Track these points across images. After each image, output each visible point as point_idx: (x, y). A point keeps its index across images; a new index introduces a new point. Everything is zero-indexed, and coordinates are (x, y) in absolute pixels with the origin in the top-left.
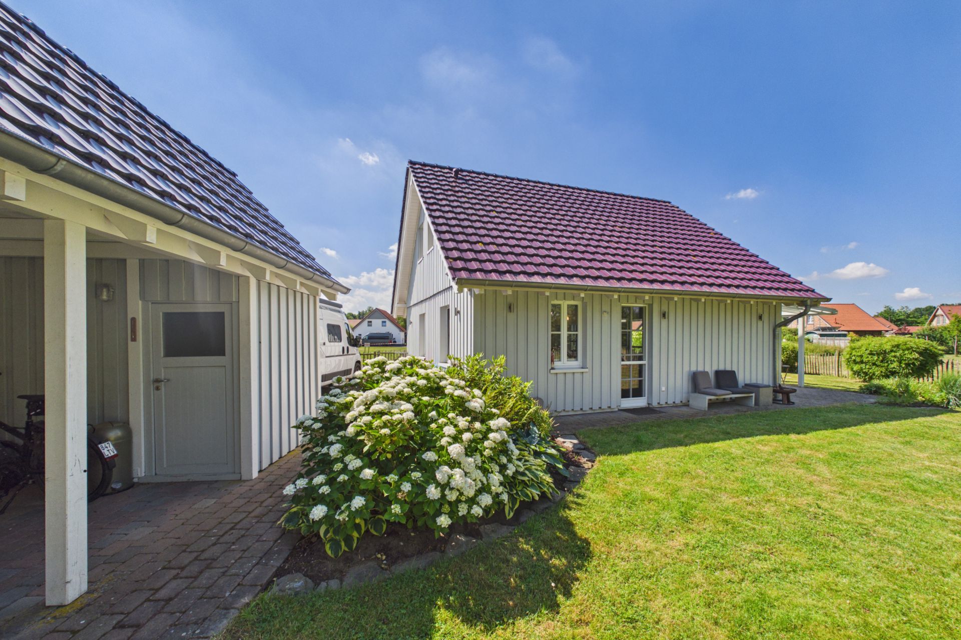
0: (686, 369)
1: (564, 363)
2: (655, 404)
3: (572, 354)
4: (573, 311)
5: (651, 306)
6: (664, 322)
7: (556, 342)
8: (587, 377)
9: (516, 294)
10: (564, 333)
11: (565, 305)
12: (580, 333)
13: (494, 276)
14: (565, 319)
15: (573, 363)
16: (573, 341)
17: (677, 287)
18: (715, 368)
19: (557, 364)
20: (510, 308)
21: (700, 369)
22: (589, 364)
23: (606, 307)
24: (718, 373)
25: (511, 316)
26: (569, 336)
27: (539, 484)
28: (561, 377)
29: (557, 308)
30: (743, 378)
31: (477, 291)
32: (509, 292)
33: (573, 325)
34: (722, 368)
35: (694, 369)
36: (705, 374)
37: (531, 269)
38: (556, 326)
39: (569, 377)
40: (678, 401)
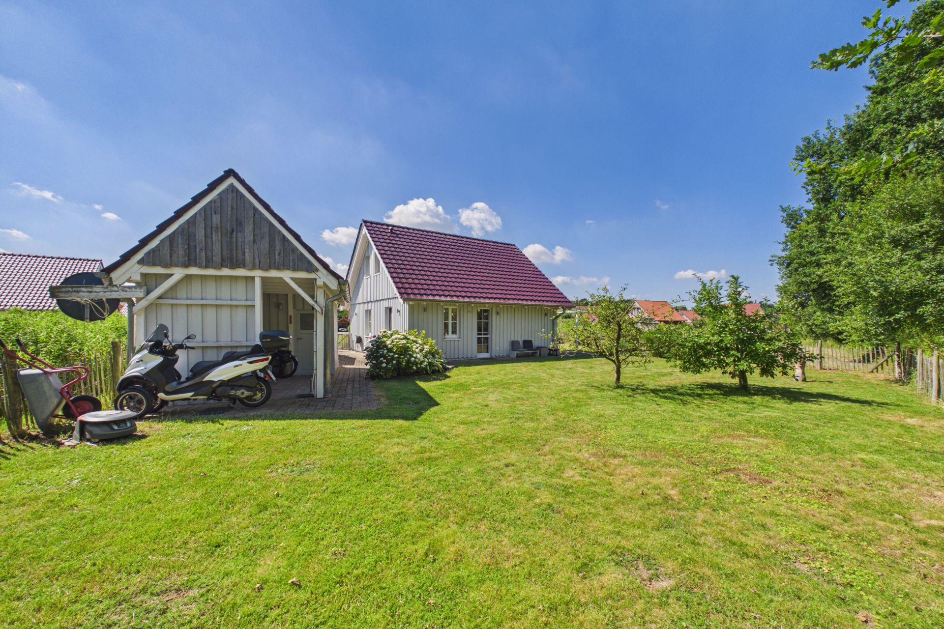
0: (509, 339)
1: (450, 336)
2: (493, 356)
3: (454, 332)
4: (454, 311)
5: (492, 309)
6: (498, 317)
7: (446, 326)
8: (461, 343)
9: (428, 305)
10: (450, 322)
11: (450, 308)
12: (458, 322)
13: (418, 297)
14: (450, 315)
15: (454, 336)
16: (454, 325)
17: (502, 301)
18: (523, 339)
19: (447, 336)
20: (425, 310)
21: (516, 339)
22: (462, 336)
23: (470, 309)
24: (525, 342)
25: (426, 314)
26: (453, 323)
27: (438, 367)
28: (448, 343)
29: (447, 309)
30: (536, 344)
31: (411, 303)
32: (425, 303)
33: (454, 318)
34: (526, 339)
35: (513, 339)
36: (518, 342)
37: (435, 292)
38: (446, 318)
39: (452, 343)
40: (505, 355)
